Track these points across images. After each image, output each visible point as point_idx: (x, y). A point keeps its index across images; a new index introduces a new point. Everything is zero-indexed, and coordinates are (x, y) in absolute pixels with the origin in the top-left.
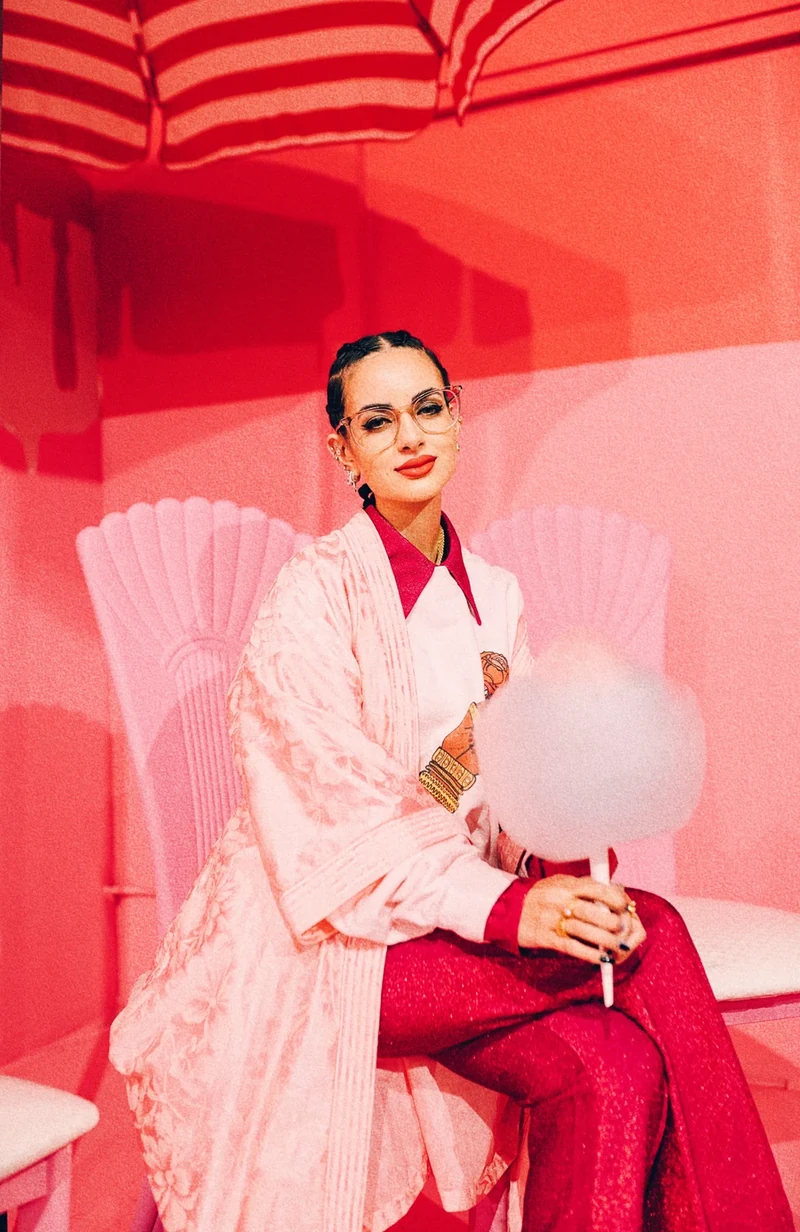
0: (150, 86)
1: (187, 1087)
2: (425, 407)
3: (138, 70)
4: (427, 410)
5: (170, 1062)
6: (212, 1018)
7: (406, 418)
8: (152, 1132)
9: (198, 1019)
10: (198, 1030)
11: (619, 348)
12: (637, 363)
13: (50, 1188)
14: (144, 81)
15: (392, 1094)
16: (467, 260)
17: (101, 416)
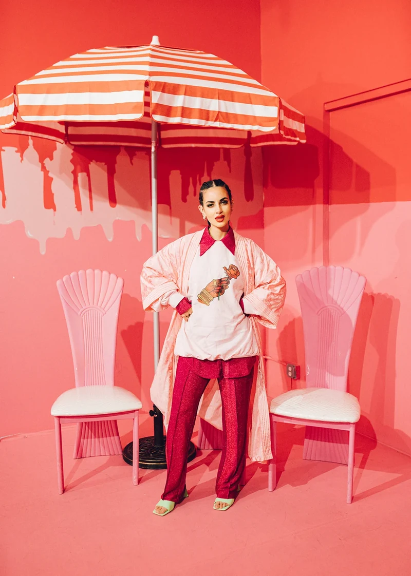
2: (224, 202)
12: (399, 205)
16: (355, 160)
17: (264, 207)
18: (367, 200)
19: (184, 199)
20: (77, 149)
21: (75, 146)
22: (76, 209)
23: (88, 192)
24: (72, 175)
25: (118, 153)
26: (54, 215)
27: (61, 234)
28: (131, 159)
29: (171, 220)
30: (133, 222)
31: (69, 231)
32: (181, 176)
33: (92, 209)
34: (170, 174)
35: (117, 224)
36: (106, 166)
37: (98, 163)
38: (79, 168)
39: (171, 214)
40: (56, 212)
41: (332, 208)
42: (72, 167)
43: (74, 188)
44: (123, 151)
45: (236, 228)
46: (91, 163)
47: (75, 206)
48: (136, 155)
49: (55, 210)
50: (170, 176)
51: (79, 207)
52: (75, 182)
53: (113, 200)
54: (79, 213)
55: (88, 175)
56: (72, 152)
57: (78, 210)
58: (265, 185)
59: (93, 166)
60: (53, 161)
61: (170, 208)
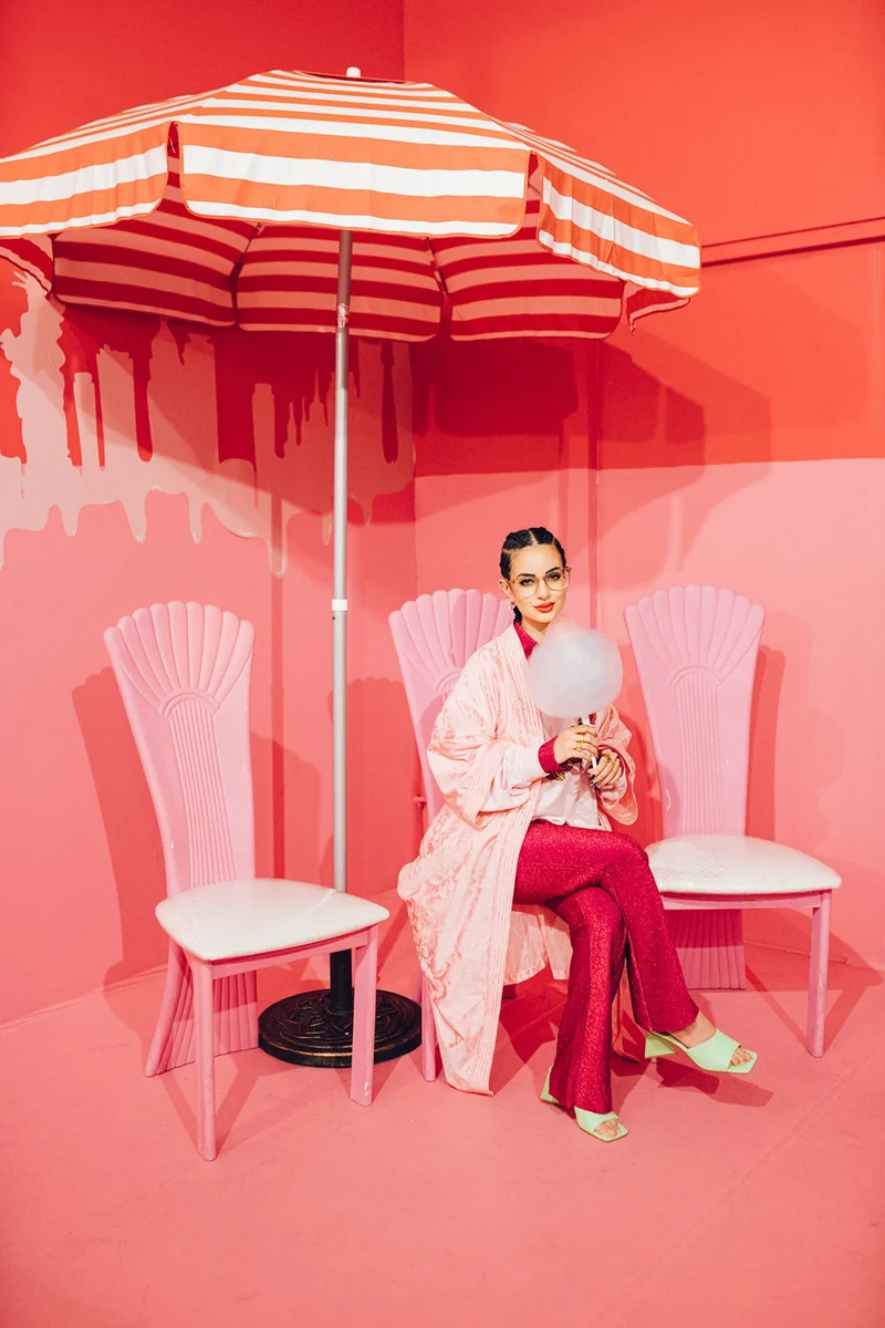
0: (443, 285)
1: (428, 911)
2: (553, 575)
3: (433, 276)
4: (553, 577)
5: (421, 899)
6: (443, 885)
7: (542, 582)
8: (415, 928)
9: (437, 883)
10: (436, 888)
11: (764, 454)
12: (776, 466)
13: (369, 943)
14: (438, 283)
15: (530, 928)
16: (664, 381)
17: (414, 476)
18: (698, 459)
19: (280, 452)
20: (72, 315)
21: (68, 305)
22: (69, 460)
23: (94, 421)
24: (61, 376)
25: (153, 334)
26: (23, 473)
27: (37, 522)
28: (181, 350)
29: (256, 496)
30: (183, 499)
31: (55, 512)
32: (273, 397)
33: (102, 463)
34: (253, 391)
35: (155, 501)
36: (131, 360)
37: (116, 352)
38: (75, 360)
39: (256, 484)
40: (26, 466)
41: (606, 476)
42: (61, 358)
43: (66, 409)
44: (165, 330)
45: (370, 519)
46: (101, 350)
47: (68, 452)
48: (189, 340)
49: (24, 461)
50: (254, 397)
51: (76, 458)
52: (68, 394)
53: (145, 444)
54: (76, 470)
55: (95, 380)
56: (62, 319)
57: (74, 464)
58: (418, 428)
59: (104, 358)
60: (19, 337)
61: (255, 470)
